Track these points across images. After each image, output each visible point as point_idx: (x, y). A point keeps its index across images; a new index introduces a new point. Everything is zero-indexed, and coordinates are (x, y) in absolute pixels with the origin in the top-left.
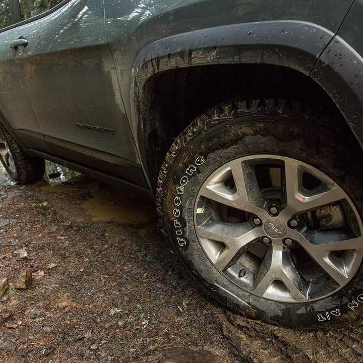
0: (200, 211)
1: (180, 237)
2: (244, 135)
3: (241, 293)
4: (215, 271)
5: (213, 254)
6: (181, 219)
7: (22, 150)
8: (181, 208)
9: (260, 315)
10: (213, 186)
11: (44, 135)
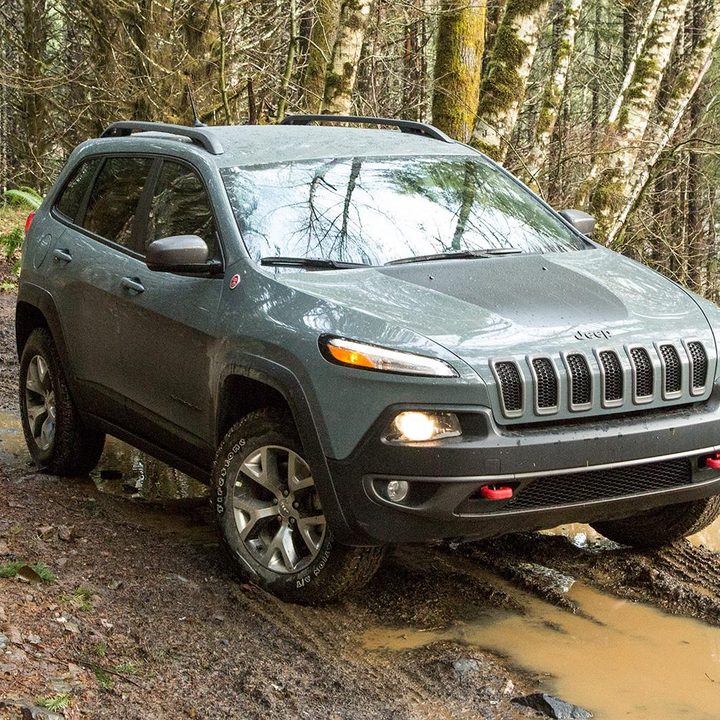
0: (238, 484)
1: (220, 504)
2: (269, 429)
3: (254, 563)
4: (239, 541)
5: (242, 523)
6: (224, 488)
7: (75, 409)
8: (225, 478)
9: (262, 582)
10: (250, 466)
11: (126, 398)
